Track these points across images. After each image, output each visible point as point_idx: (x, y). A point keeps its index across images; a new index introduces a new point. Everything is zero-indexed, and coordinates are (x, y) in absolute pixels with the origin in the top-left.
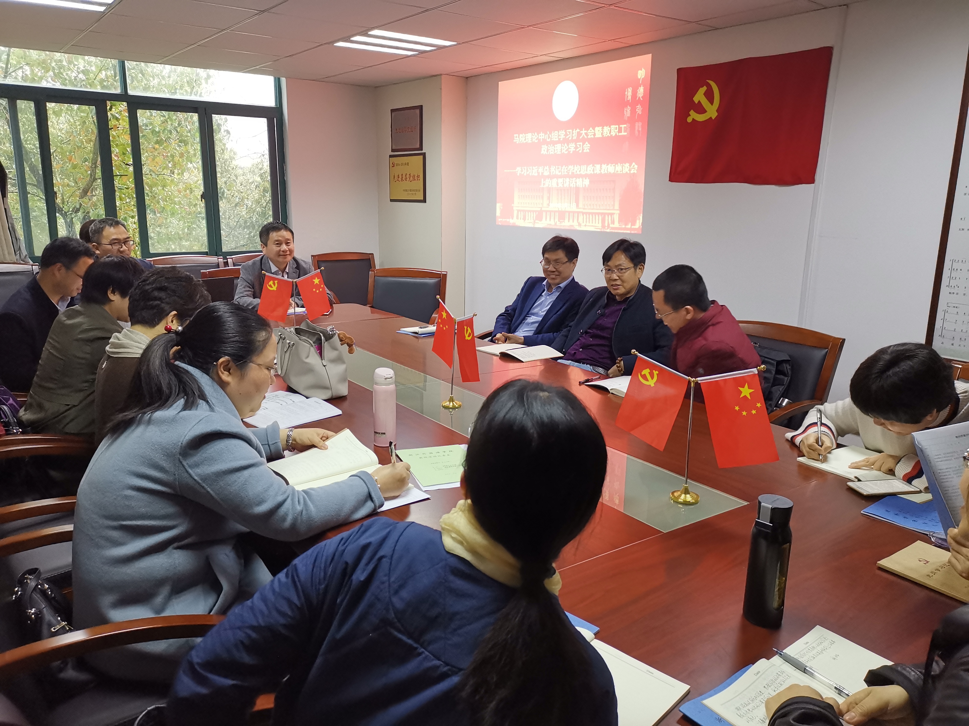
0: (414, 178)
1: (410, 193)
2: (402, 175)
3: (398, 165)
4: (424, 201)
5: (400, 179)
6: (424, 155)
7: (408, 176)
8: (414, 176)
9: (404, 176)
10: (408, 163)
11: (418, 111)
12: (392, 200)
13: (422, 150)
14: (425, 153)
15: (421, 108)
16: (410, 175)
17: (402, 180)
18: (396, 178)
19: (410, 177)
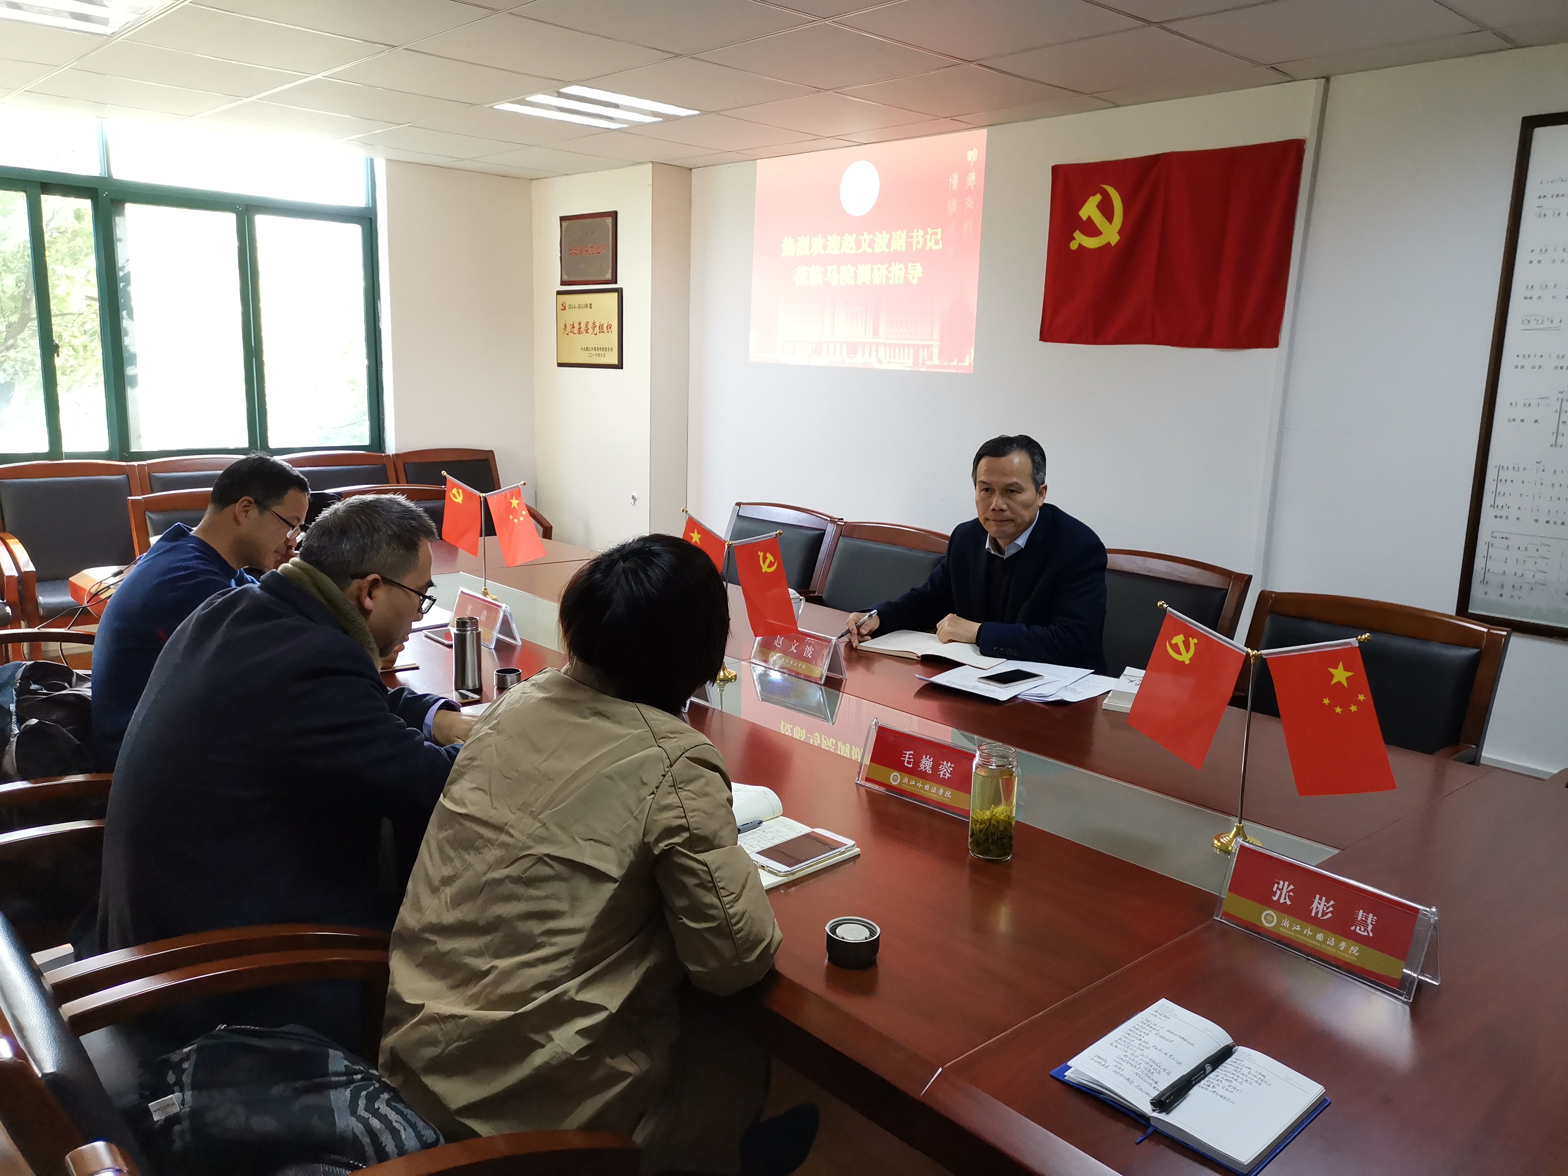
0: (602, 329)
1: (593, 352)
2: (580, 323)
3: (570, 307)
4: (618, 366)
5: (576, 330)
6: (620, 291)
7: (590, 326)
9: (583, 326)
10: (591, 305)
11: (609, 220)
12: (560, 365)
13: (616, 283)
14: (622, 289)
15: (614, 215)
16: (594, 323)
17: (580, 332)
18: (569, 328)
19: (594, 327)
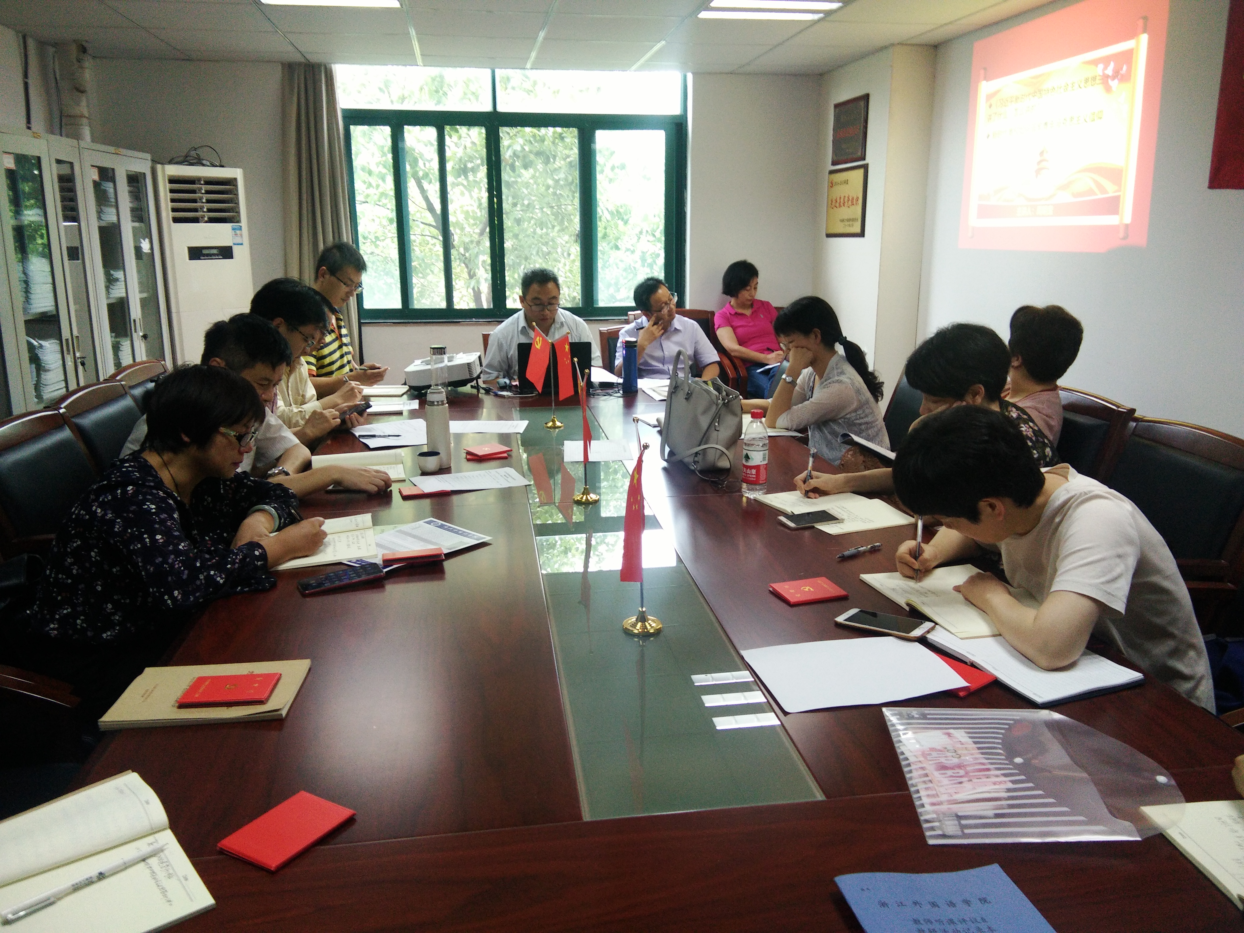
0: (852, 201)
1: (847, 223)
2: (840, 198)
3: (837, 184)
4: (862, 234)
5: (838, 205)
6: (866, 167)
7: (846, 198)
8: (853, 199)
9: (842, 200)
10: (847, 180)
11: (862, 103)
12: (829, 236)
13: (864, 159)
14: (868, 164)
15: (866, 98)
16: (848, 198)
17: (840, 206)
18: (834, 201)
19: (848, 200)
